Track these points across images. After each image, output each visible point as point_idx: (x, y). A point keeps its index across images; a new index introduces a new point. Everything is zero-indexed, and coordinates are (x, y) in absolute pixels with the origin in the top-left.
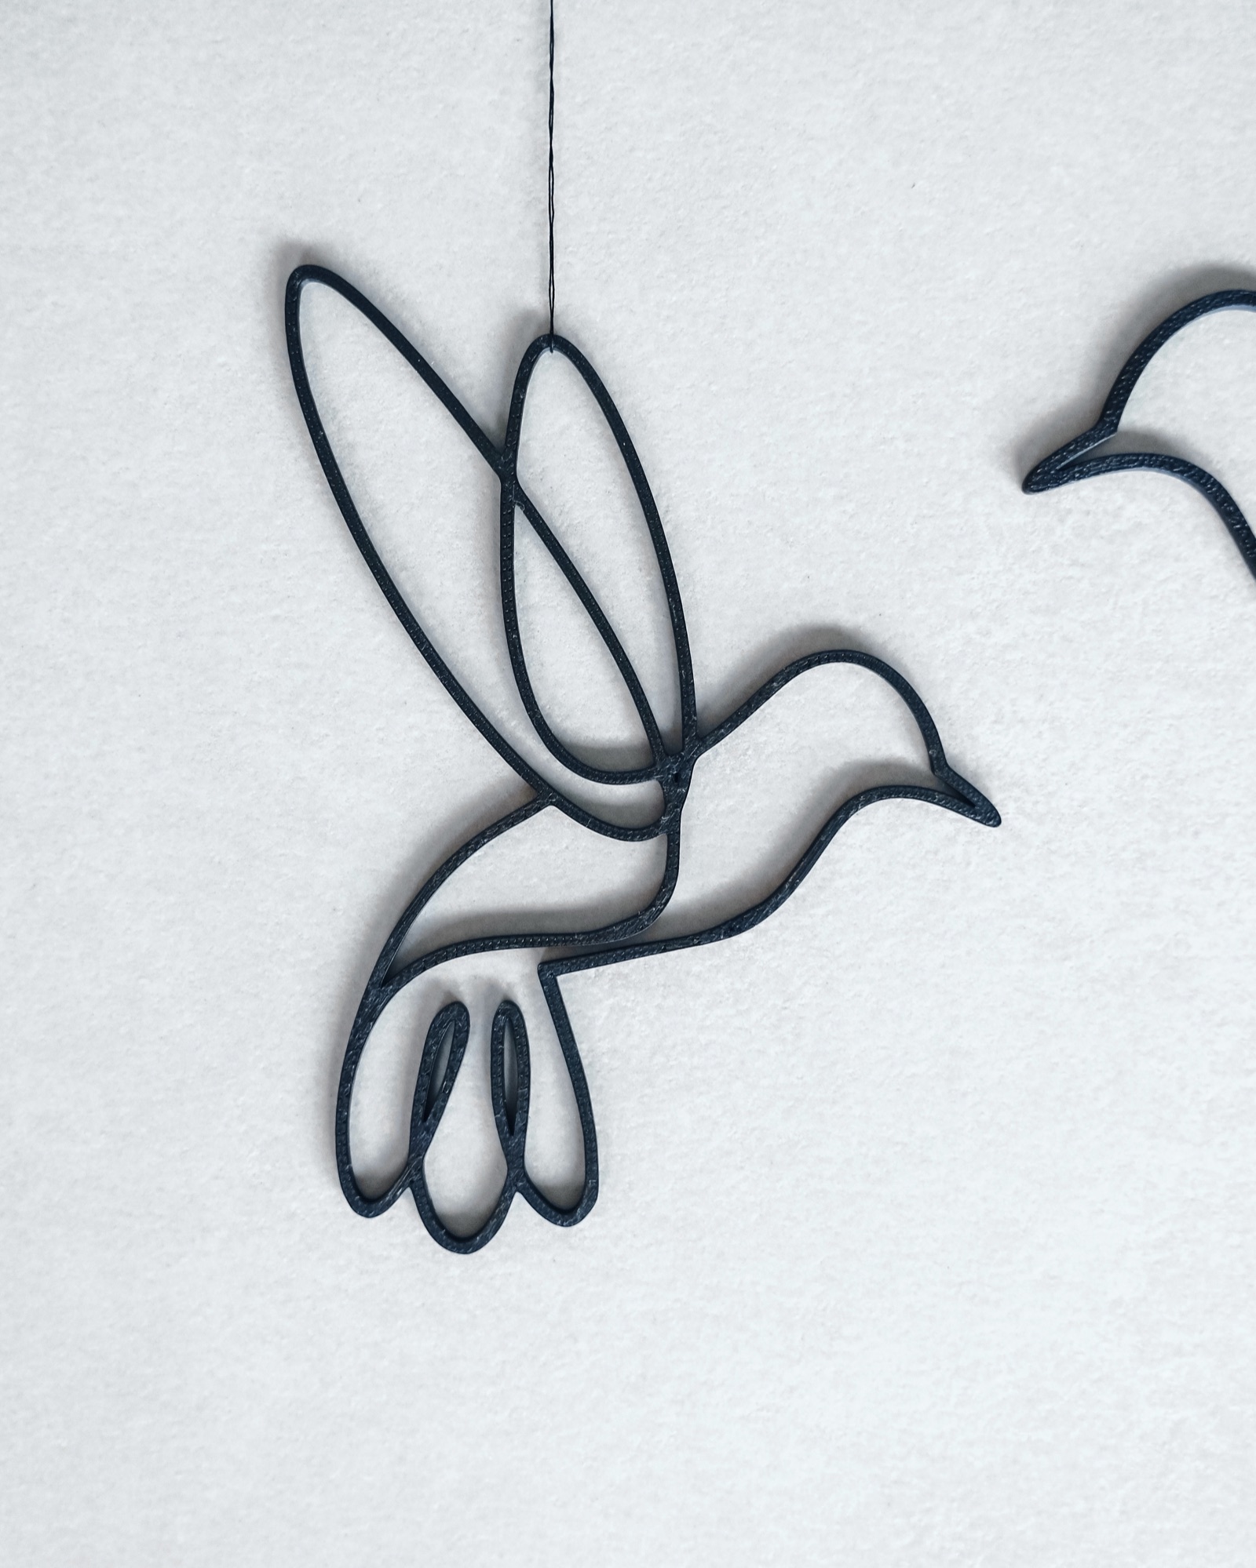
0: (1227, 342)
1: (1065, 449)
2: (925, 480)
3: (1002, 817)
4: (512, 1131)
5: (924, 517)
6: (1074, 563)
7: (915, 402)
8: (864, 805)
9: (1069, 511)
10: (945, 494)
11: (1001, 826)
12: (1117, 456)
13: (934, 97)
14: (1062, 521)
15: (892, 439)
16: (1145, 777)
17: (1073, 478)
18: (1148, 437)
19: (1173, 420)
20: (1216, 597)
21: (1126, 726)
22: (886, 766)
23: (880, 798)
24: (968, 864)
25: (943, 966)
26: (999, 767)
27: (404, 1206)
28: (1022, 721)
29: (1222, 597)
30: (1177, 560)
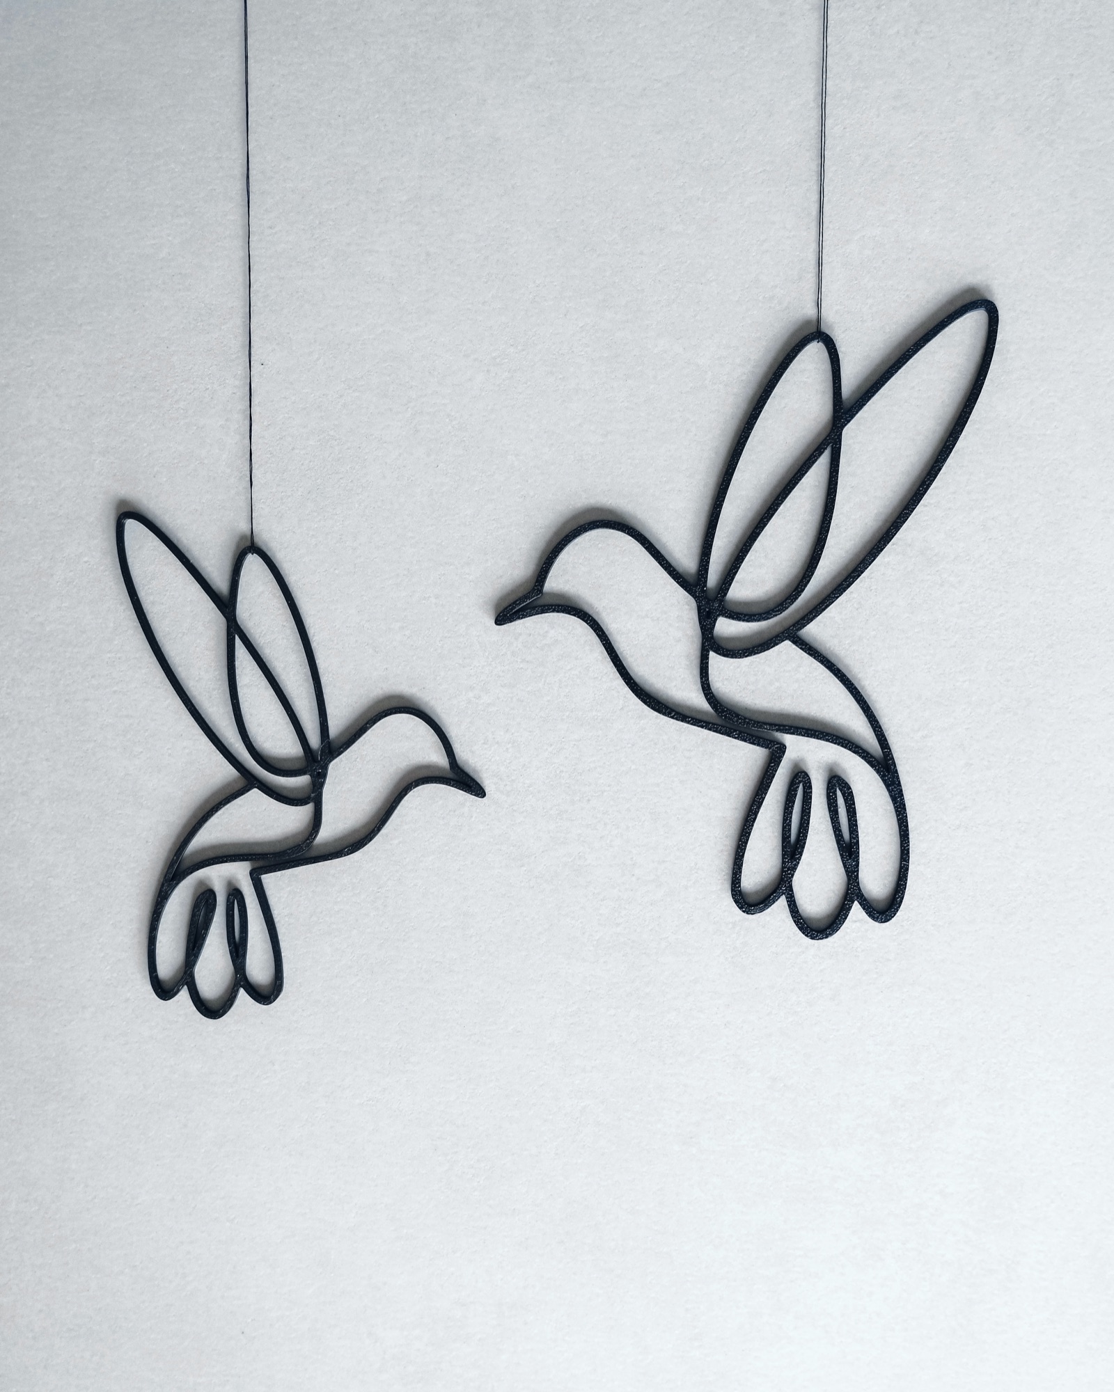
0: (600, 545)
1: (515, 603)
2: (446, 618)
3: (486, 791)
4: (237, 956)
5: (446, 637)
6: (523, 661)
7: (440, 578)
8: (414, 788)
9: (520, 634)
10: (456, 626)
11: (485, 798)
12: (541, 606)
13: (447, 420)
14: (516, 639)
15: (429, 597)
16: (562, 772)
17: (519, 618)
18: (561, 596)
19: (573, 586)
20: (597, 678)
21: (551, 745)
22: (427, 767)
23: (423, 783)
24: (472, 817)
25: (459, 870)
26: (486, 767)
27: (184, 994)
28: (498, 743)
29: (600, 678)
30: (576, 659)
